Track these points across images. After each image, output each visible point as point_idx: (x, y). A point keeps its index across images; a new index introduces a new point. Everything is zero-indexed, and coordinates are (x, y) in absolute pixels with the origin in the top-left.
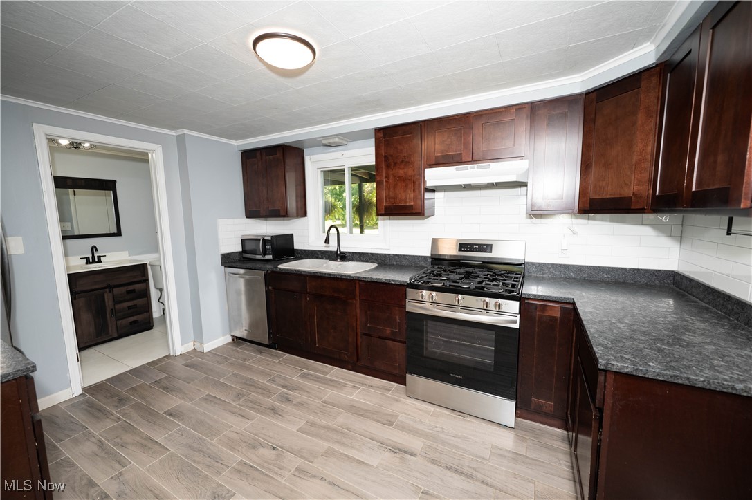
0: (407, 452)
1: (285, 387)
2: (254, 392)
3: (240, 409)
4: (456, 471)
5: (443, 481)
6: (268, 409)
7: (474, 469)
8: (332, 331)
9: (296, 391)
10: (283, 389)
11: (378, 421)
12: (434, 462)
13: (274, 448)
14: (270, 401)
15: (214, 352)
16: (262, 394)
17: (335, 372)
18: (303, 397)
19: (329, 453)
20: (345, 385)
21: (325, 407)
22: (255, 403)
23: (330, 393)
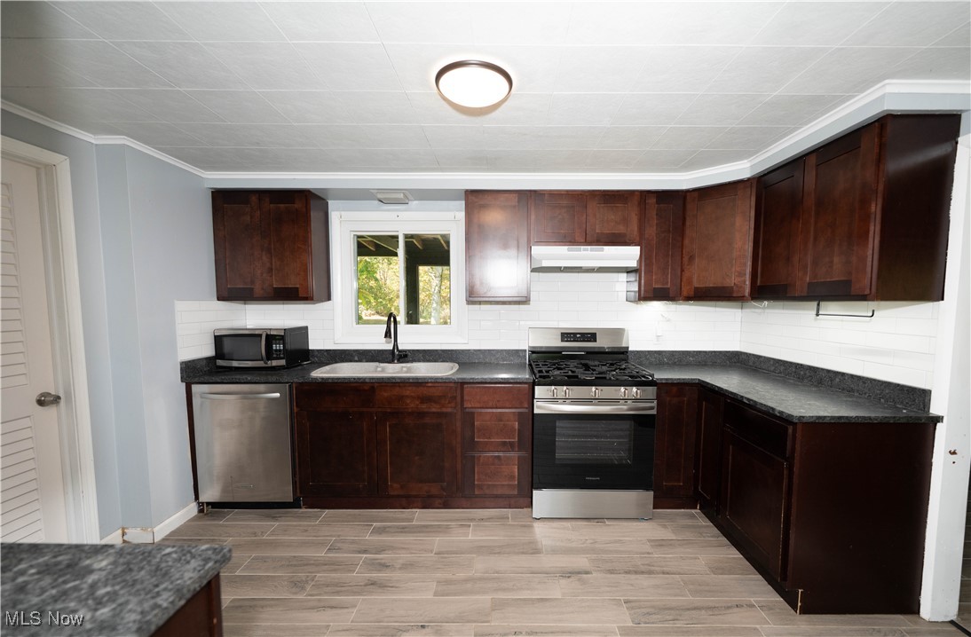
0: (579, 573)
1: (365, 552)
2: (319, 572)
3: (319, 600)
4: (636, 573)
5: (632, 585)
6: (366, 585)
7: (649, 565)
8: (417, 458)
9: (386, 552)
10: (365, 556)
11: (523, 553)
12: (611, 572)
13: (423, 627)
14: (359, 575)
15: (173, 538)
16: (335, 570)
17: (419, 516)
18: (404, 557)
19: (498, 605)
20: (448, 527)
21: (445, 558)
22: (336, 585)
23: (437, 541)
